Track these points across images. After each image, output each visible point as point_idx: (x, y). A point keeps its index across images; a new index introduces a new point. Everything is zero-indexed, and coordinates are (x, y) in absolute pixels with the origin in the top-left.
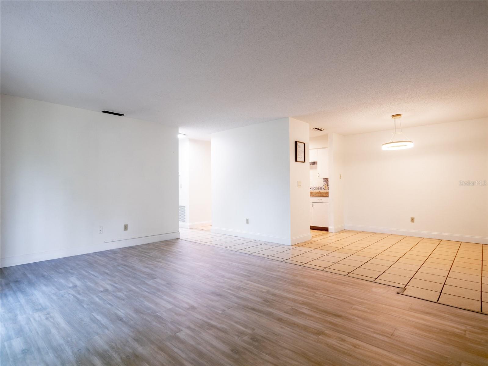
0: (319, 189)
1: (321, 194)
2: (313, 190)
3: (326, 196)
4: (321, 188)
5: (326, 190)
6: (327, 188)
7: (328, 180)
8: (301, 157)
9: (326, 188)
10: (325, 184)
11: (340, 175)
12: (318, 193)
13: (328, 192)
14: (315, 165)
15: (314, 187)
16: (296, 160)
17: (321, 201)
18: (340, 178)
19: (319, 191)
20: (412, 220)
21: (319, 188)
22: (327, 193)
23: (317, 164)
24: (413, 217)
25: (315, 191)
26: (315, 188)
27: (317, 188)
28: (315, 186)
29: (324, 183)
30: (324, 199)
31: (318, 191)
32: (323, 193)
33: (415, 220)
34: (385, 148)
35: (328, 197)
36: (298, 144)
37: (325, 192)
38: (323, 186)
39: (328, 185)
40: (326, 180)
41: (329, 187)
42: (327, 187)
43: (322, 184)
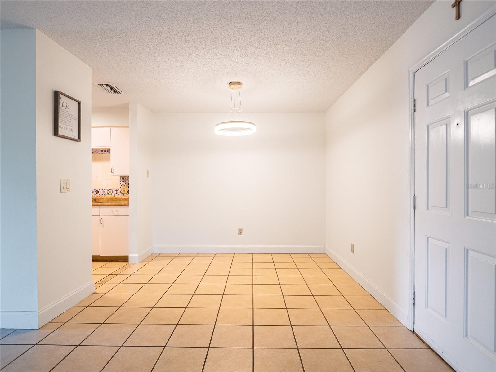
0: (114, 193)
1: (116, 201)
2: (104, 194)
3: (125, 205)
4: (117, 192)
5: (125, 195)
6: (126, 192)
7: (128, 179)
8: (71, 128)
9: (124, 191)
10: (123, 186)
11: (148, 171)
12: (112, 200)
13: (128, 198)
14: (107, 155)
15: (106, 190)
16: (56, 133)
17: (116, 214)
18: (148, 177)
19: (114, 196)
20: (240, 232)
21: (114, 191)
22: (127, 200)
23: (110, 153)
24: (241, 228)
25: (107, 195)
26: (106, 192)
27: (110, 192)
28: (107, 188)
29: (122, 183)
30: (120, 210)
31: (111, 196)
32: (120, 200)
33: (243, 232)
34: (218, 131)
35: (129, 205)
36: (62, 99)
37: (123, 197)
38: (119, 188)
39: (128, 187)
40: (125, 179)
41: (129, 189)
42: (126, 189)
43: (117, 185)
